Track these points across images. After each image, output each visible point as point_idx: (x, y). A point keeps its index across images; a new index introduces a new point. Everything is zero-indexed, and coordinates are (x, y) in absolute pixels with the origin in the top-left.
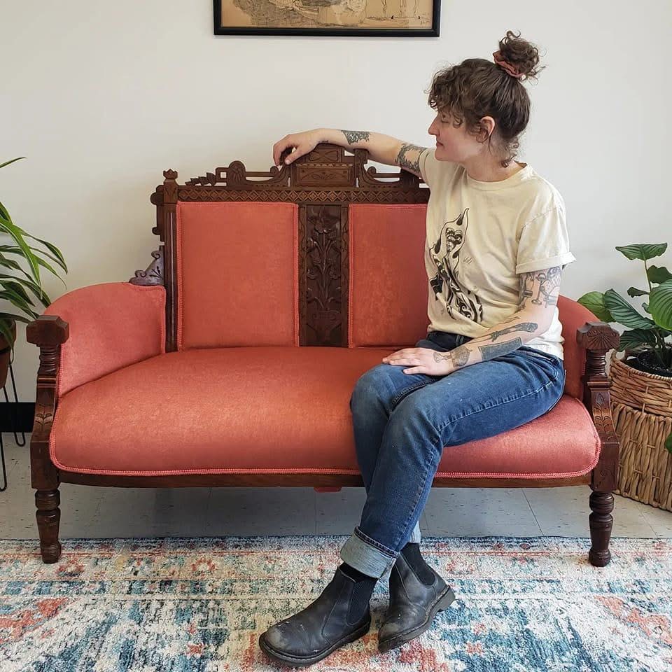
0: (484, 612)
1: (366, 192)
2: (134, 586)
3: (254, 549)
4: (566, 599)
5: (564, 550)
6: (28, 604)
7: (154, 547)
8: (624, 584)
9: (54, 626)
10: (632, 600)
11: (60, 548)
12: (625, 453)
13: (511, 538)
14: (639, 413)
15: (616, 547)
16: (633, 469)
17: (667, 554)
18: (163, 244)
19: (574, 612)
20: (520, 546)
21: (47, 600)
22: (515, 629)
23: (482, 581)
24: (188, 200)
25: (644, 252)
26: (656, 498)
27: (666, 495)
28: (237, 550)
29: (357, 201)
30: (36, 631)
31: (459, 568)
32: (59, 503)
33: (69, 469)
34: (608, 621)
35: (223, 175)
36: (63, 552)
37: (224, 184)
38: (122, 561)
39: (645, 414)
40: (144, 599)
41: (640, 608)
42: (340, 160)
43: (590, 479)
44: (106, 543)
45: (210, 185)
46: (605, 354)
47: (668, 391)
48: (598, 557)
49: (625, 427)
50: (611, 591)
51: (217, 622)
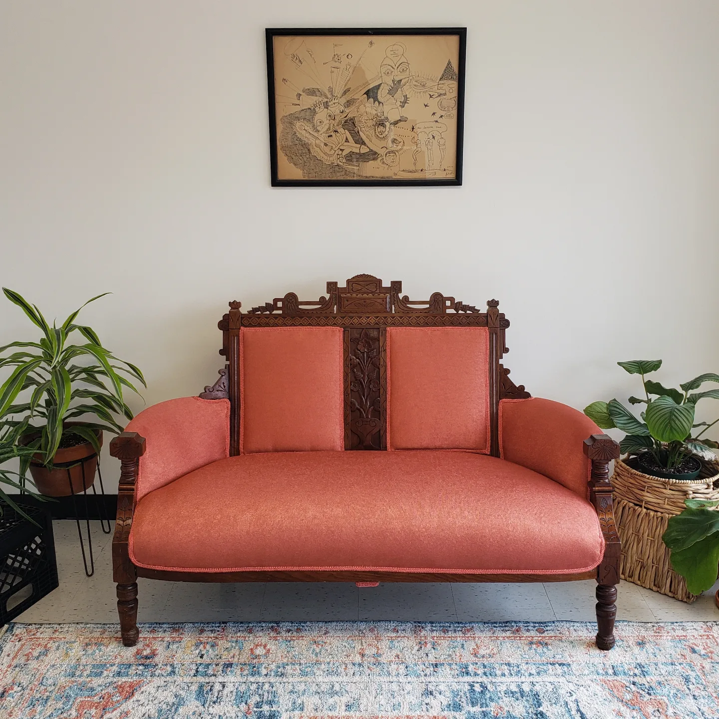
0: (503, 694)
1: (401, 317)
2: (200, 669)
3: (303, 634)
4: (576, 682)
5: (575, 634)
6: (108, 686)
7: (218, 631)
8: (626, 667)
9: (130, 708)
10: (634, 684)
11: (138, 632)
12: (628, 544)
13: (529, 623)
14: (640, 509)
15: (620, 631)
16: (635, 558)
17: (665, 638)
18: (228, 363)
19: (582, 695)
20: (536, 630)
21: (125, 682)
22: (530, 711)
23: (502, 664)
24: (250, 325)
25: (642, 367)
26: (656, 583)
27: (665, 582)
28: (289, 634)
29: (394, 324)
30: (115, 712)
31: (482, 652)
32: (137, 594)
33: (145, 566)
34: (612, 703)
35: (280, 304)
36: (140, 635)
37: (280, 312)
38: (190, 645)
39: (645, 510)
40: (208, 681)
41: (641, 692)
42: (378, 291)
43: (596, 574)
44: (176, 627)
45: (268, 312)
46: (607, 463)
47: (664, 491)
48: (603, 642)
49: (628, 520)
50: (615, 674)
51: (270, 703)
